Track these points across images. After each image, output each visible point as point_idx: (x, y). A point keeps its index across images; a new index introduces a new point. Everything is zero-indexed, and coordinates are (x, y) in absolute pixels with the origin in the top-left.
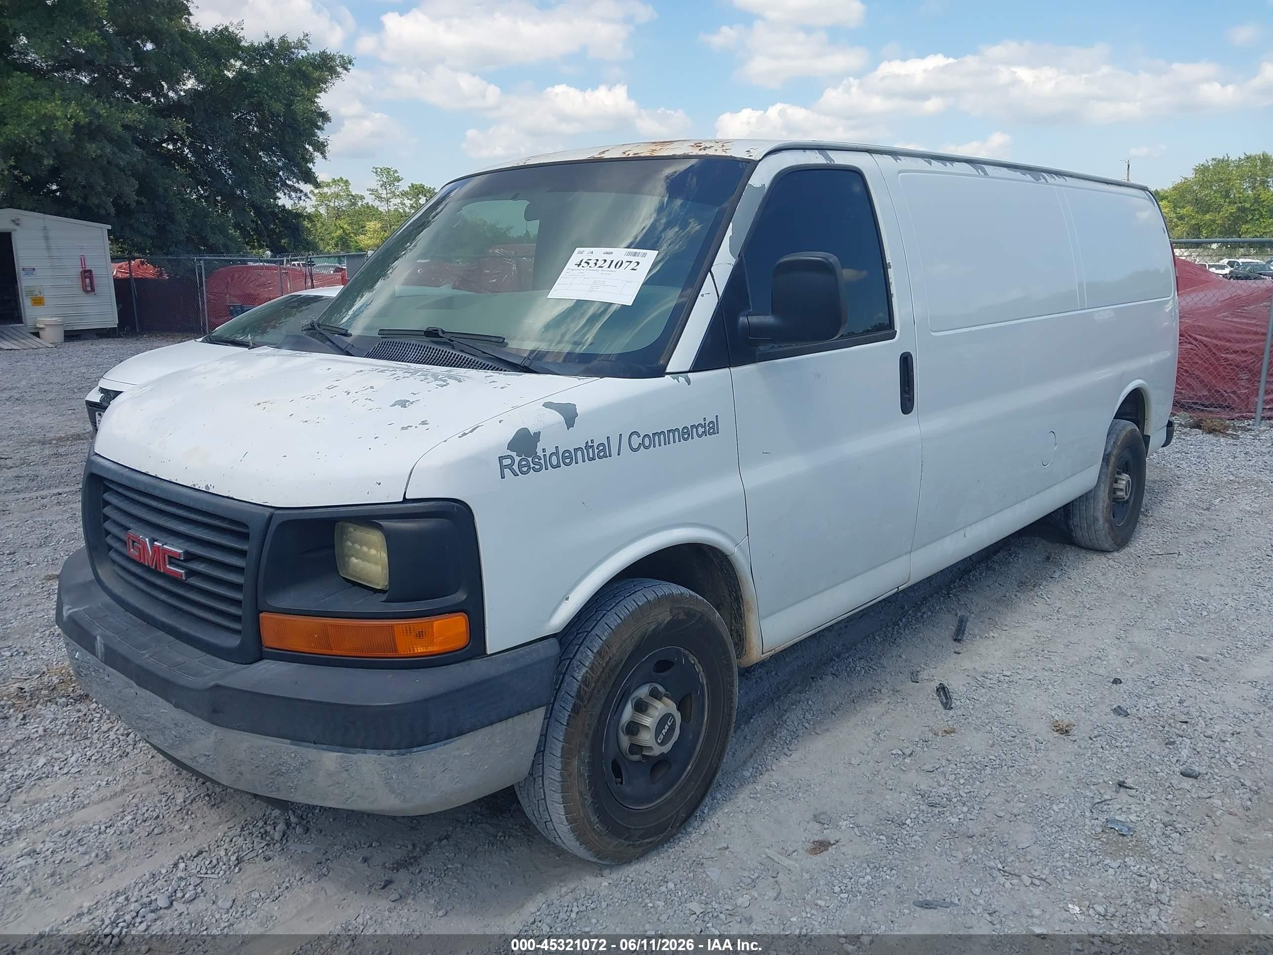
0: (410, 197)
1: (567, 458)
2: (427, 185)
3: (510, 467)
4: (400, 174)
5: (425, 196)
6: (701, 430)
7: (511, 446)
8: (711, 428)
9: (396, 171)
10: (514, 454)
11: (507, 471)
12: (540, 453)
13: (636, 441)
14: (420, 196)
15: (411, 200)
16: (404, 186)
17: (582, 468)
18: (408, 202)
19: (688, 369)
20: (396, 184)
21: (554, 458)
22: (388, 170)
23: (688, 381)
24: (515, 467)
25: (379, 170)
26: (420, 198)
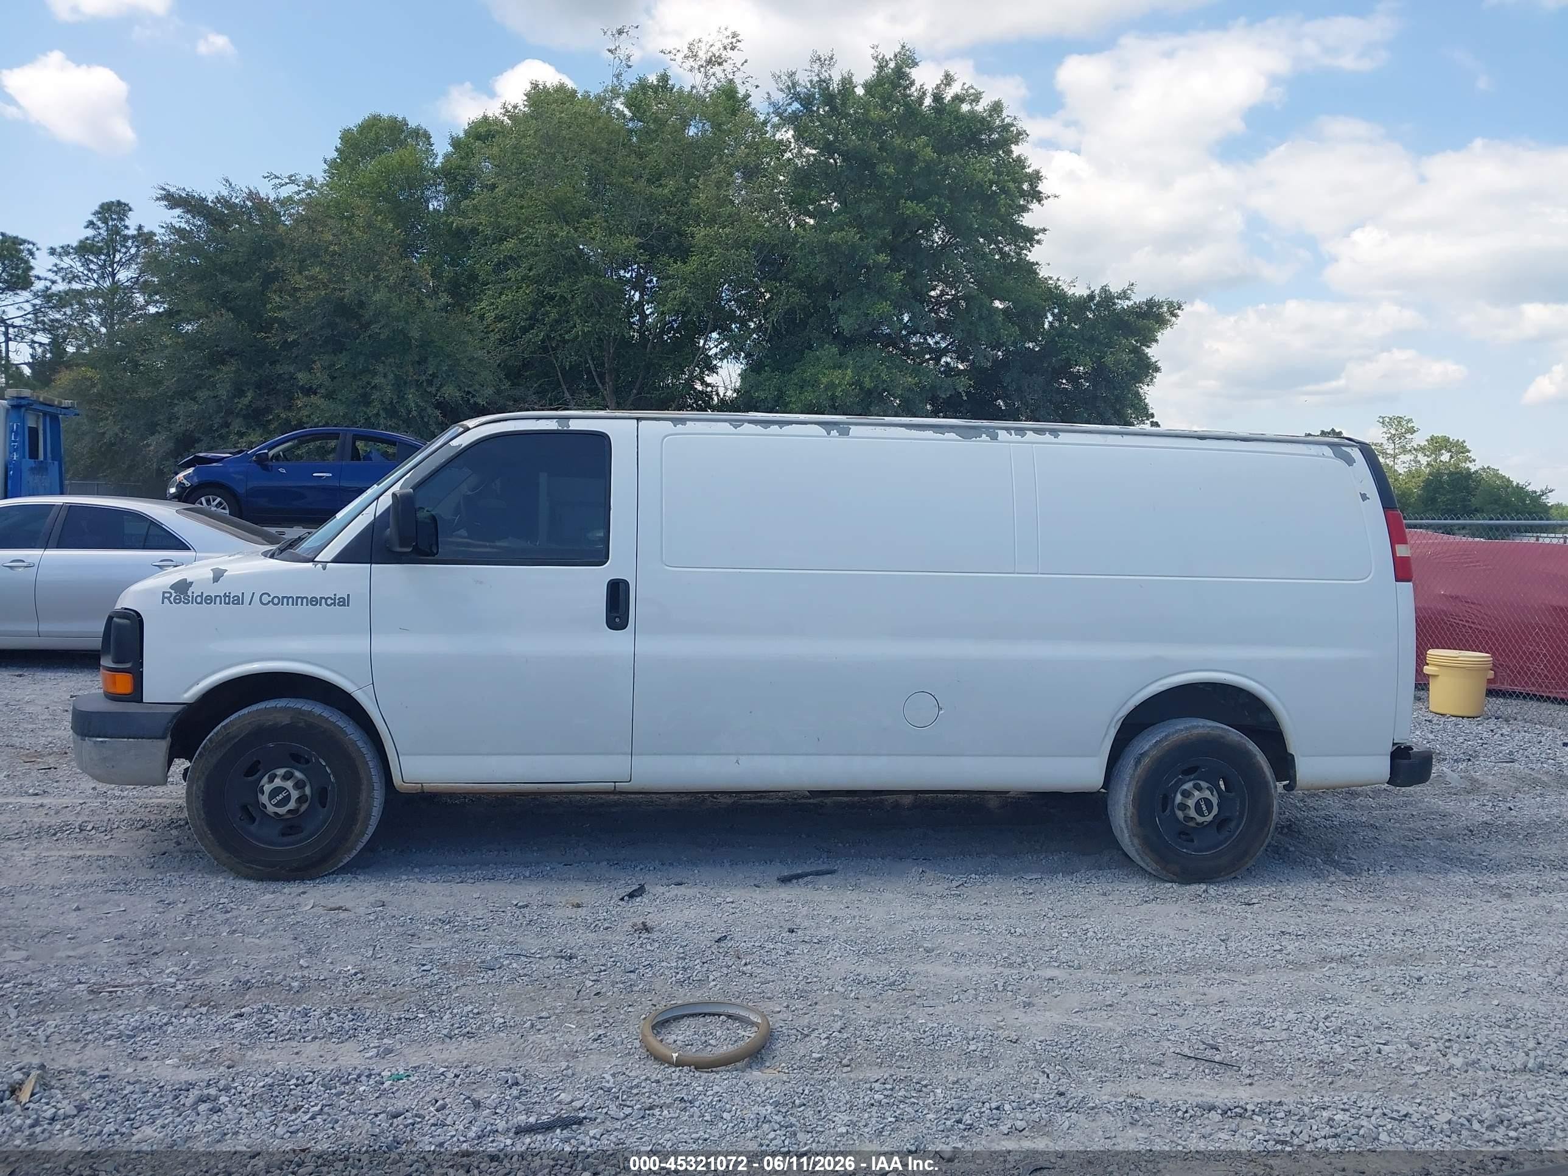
0: (1428, 453)
1: (209, 600)
2: (1453, 437)
3: (168, 598)
4: (1415, 425)
5: (1450, 451)
6: (329, 602)
7: (172, 587)
8: (344, 602)
9: (1410, 421)
10: (173, 591)
11: (166, 600)
12: (190, 593)
13: (265, 599)
14: (1443, 451)
15: (1428, 457)
16: (1420, 439)
17: (217, 608)
18: (1424, 460)
19: (329, 560)
20: (1408, 436)
21: (199, 598)
22: (1400, 420)
23: (324, 568)
24: (172, 599)
25: (1388, 420)
26: (1442, 455)
